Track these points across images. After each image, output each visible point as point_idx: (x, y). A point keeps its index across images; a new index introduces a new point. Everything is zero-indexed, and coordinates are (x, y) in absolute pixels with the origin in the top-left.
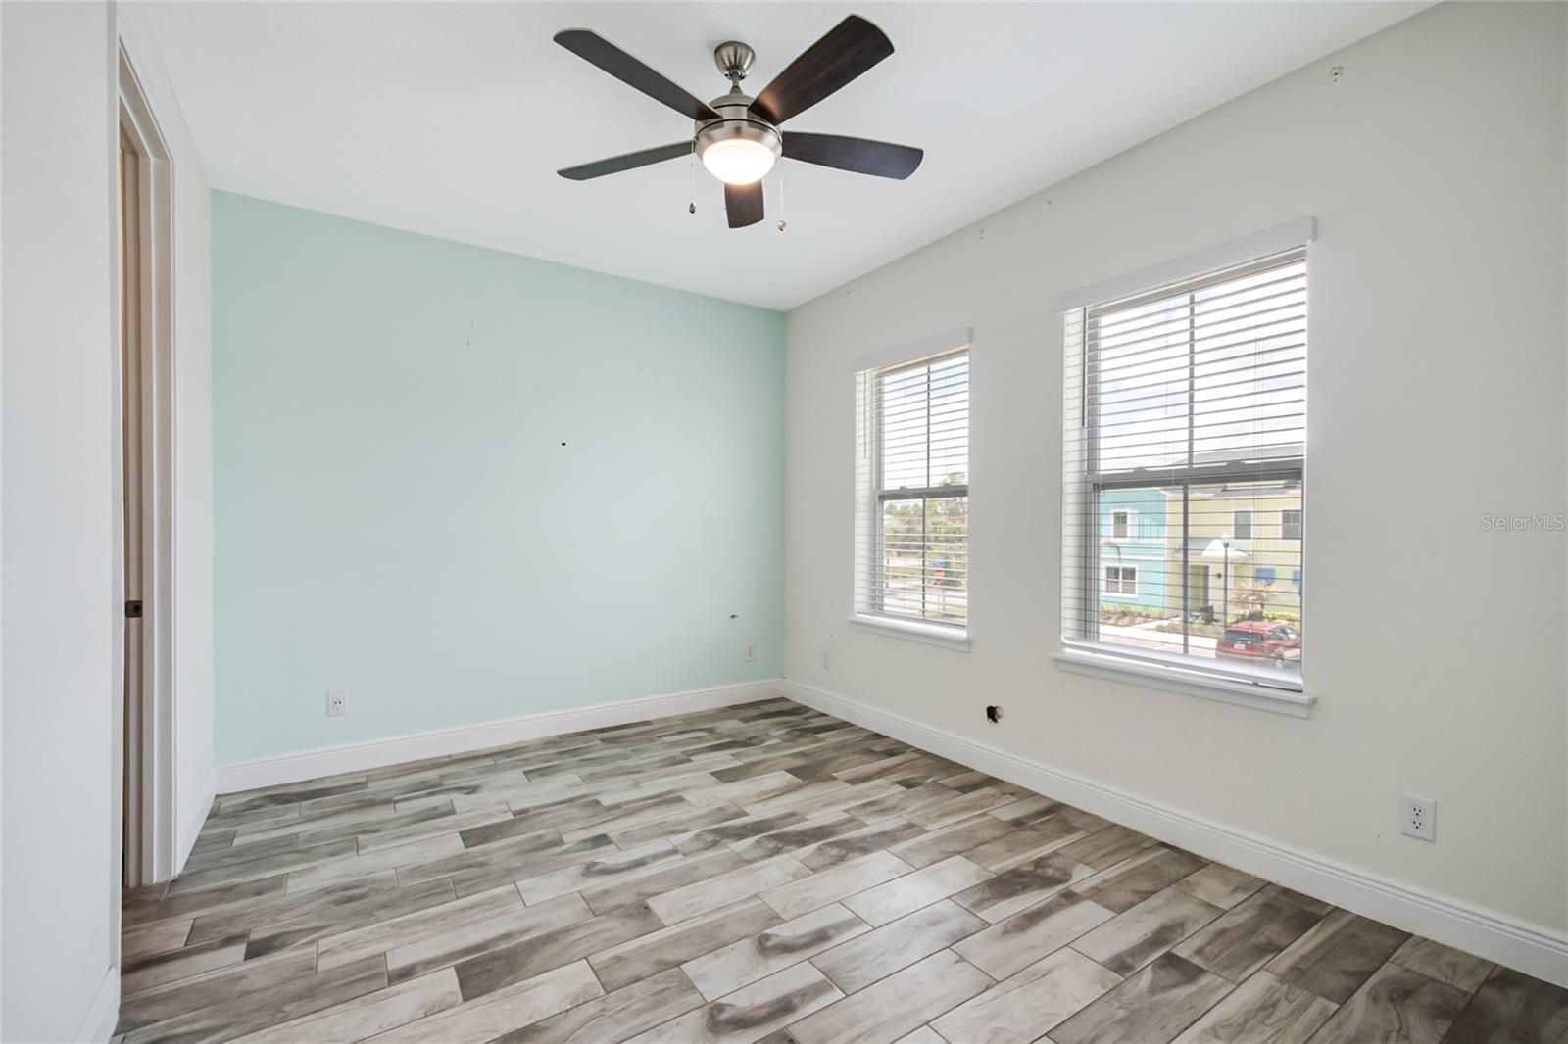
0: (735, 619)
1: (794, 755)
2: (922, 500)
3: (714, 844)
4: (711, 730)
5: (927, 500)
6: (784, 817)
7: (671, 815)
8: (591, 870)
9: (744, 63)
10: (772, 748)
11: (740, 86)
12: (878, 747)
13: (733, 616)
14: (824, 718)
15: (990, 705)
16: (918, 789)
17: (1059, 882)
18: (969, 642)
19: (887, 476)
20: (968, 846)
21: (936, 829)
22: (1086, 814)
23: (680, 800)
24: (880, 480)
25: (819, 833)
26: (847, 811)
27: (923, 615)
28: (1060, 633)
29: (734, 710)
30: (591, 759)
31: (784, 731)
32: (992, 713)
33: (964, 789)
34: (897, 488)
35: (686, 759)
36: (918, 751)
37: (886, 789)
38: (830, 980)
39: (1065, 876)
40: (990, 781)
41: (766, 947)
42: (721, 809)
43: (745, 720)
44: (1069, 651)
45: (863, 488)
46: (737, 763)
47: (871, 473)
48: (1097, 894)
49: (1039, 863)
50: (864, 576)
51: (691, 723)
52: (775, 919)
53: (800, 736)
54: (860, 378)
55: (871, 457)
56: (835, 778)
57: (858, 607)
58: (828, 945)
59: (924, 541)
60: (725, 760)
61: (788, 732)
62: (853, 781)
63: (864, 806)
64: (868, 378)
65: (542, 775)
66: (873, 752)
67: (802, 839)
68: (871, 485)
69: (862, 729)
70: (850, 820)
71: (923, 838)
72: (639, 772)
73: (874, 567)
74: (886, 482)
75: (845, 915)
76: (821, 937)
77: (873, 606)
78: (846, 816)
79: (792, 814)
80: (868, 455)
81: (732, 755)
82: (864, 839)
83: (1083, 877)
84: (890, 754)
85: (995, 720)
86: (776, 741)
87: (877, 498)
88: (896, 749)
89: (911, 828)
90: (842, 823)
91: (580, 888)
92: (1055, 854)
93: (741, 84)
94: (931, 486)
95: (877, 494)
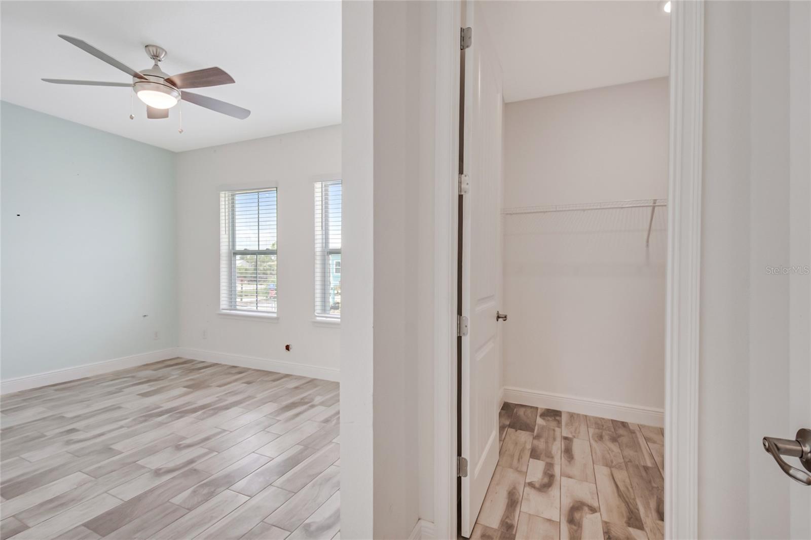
0: (146, 317)
1: (187, 381)
2: (255, 256)
3: (145, 421)
4: (133, 377)
5: (258, 256)
6: (184, 404)
7: (116, 414)
8: (68, 443)
9: (161, 55)
10: (172, 380)
11: (159, 65)
12: (234, 371)
13: (145, 316)
14: (203, 363)
15: (286, 345)
16: (254, 384)
17: (310, 402)
18: (277, 319)
19: (237, 243)
20: (273, 399)
21: (260, 396)
22: (324, 380)
23: (119, 408)
24: (234, 245)
25: (203, 407)
26: (217, 397)
27: (257, 308)
28: (314, 312)
29: (146, 366)
30: (49, 400)
31: (180, 372)
32: (288, 348)
33: (274, 381)
34: (243, 249)
35: (120, 390)
36: (254, 370)
37: (239, 386)
38: (211, 450)
39: (312, 400)
40: (287, 376)
41: (178, 448)
42: (147, 407)
43: (155, 370)
44: (318, 318)
45: (224, 248)
46: (153, 389)
47: (229, 242)
48: (322, 404)
49: (302, 399)
50: (225, 292)
51: (117, 375)
52: (184, 438)
53: (191, 372)
54: (222, 194)
55: (229, 234)
56: (211, 386)
57: (222, 307)
58: (209, 441)
59: (256, 274)
60: (145, 388)
61: (182, 372)
62: (219, 386)
63: (226, 394)
64: (227, 195)
65: (15, 411)
66: (232, 373)
67: (195, 410)
68: (229, 247)
69: (226, 365)
70: (219, 400)
71: (255, 399)
72: (89, 400)
73: (231, 291)
74: (237, 247)
75: (218, 430)
76: (207, 439)
77: (231, 306)
78: (217, 399)
79: (188, 403)
80: (227, 233)
81: (149, 385)
82: (227, 405)
83: (318, 400)
84: (240, 373)
85: (288, 350)
86: (175, 376)
87: (232, 254)
88: (242, 371)
89: (250, 397)
90: (216, 401)
91: (65, 449)
92: (309, 395)
93: (159, 63)
94: (260, 249)
95: (232, 252)
